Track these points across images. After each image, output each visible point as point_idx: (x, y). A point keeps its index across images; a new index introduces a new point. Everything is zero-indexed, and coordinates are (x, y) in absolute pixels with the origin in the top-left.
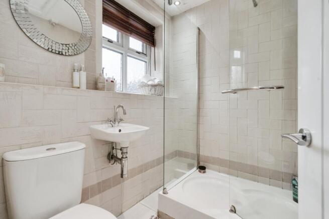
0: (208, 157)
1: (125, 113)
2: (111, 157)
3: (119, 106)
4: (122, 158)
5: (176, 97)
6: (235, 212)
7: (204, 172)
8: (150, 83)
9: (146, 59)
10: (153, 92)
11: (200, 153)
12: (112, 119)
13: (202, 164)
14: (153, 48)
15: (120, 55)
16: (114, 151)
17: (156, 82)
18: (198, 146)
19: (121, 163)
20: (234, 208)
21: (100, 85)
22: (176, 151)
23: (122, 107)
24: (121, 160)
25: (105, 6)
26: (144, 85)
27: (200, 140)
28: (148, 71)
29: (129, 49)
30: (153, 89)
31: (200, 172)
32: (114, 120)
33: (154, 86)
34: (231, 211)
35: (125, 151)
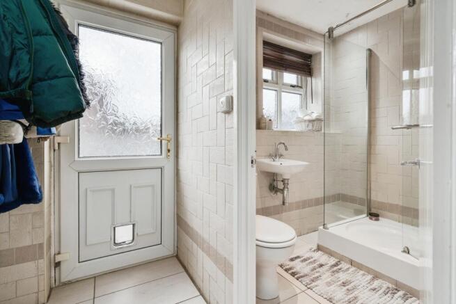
0: (382, 203)
1: (286, 149)
2: (273, 188)
3: (281, 143)
4: (284, 188)
5: (339, 132)
6: (409, 253)
7: (377, 220)
8: (307, 118)
9: (302, 91)
10: (310, 127)
11: (372, 198)
12: (274, 155)
13: (373, 211)
14: (309, 79)
15: (274, 92)
16: (275, 183)
17: (314, 116)
18: (368, 190)
19: (283, 193)
20: (408, 248)
21: (263, 125)
22: (339, 194)
23: (284, 144)
24: (282, 191)
25: (266, 52)
26: (301, 121)
27: (372, 183)
28: (304, 105)
29: (284, 84)
30: (311, 125)
31: (371, 219)
32: (276, 155)
33: (311, 121)
34: (404, 251)
35: (286, 182)
